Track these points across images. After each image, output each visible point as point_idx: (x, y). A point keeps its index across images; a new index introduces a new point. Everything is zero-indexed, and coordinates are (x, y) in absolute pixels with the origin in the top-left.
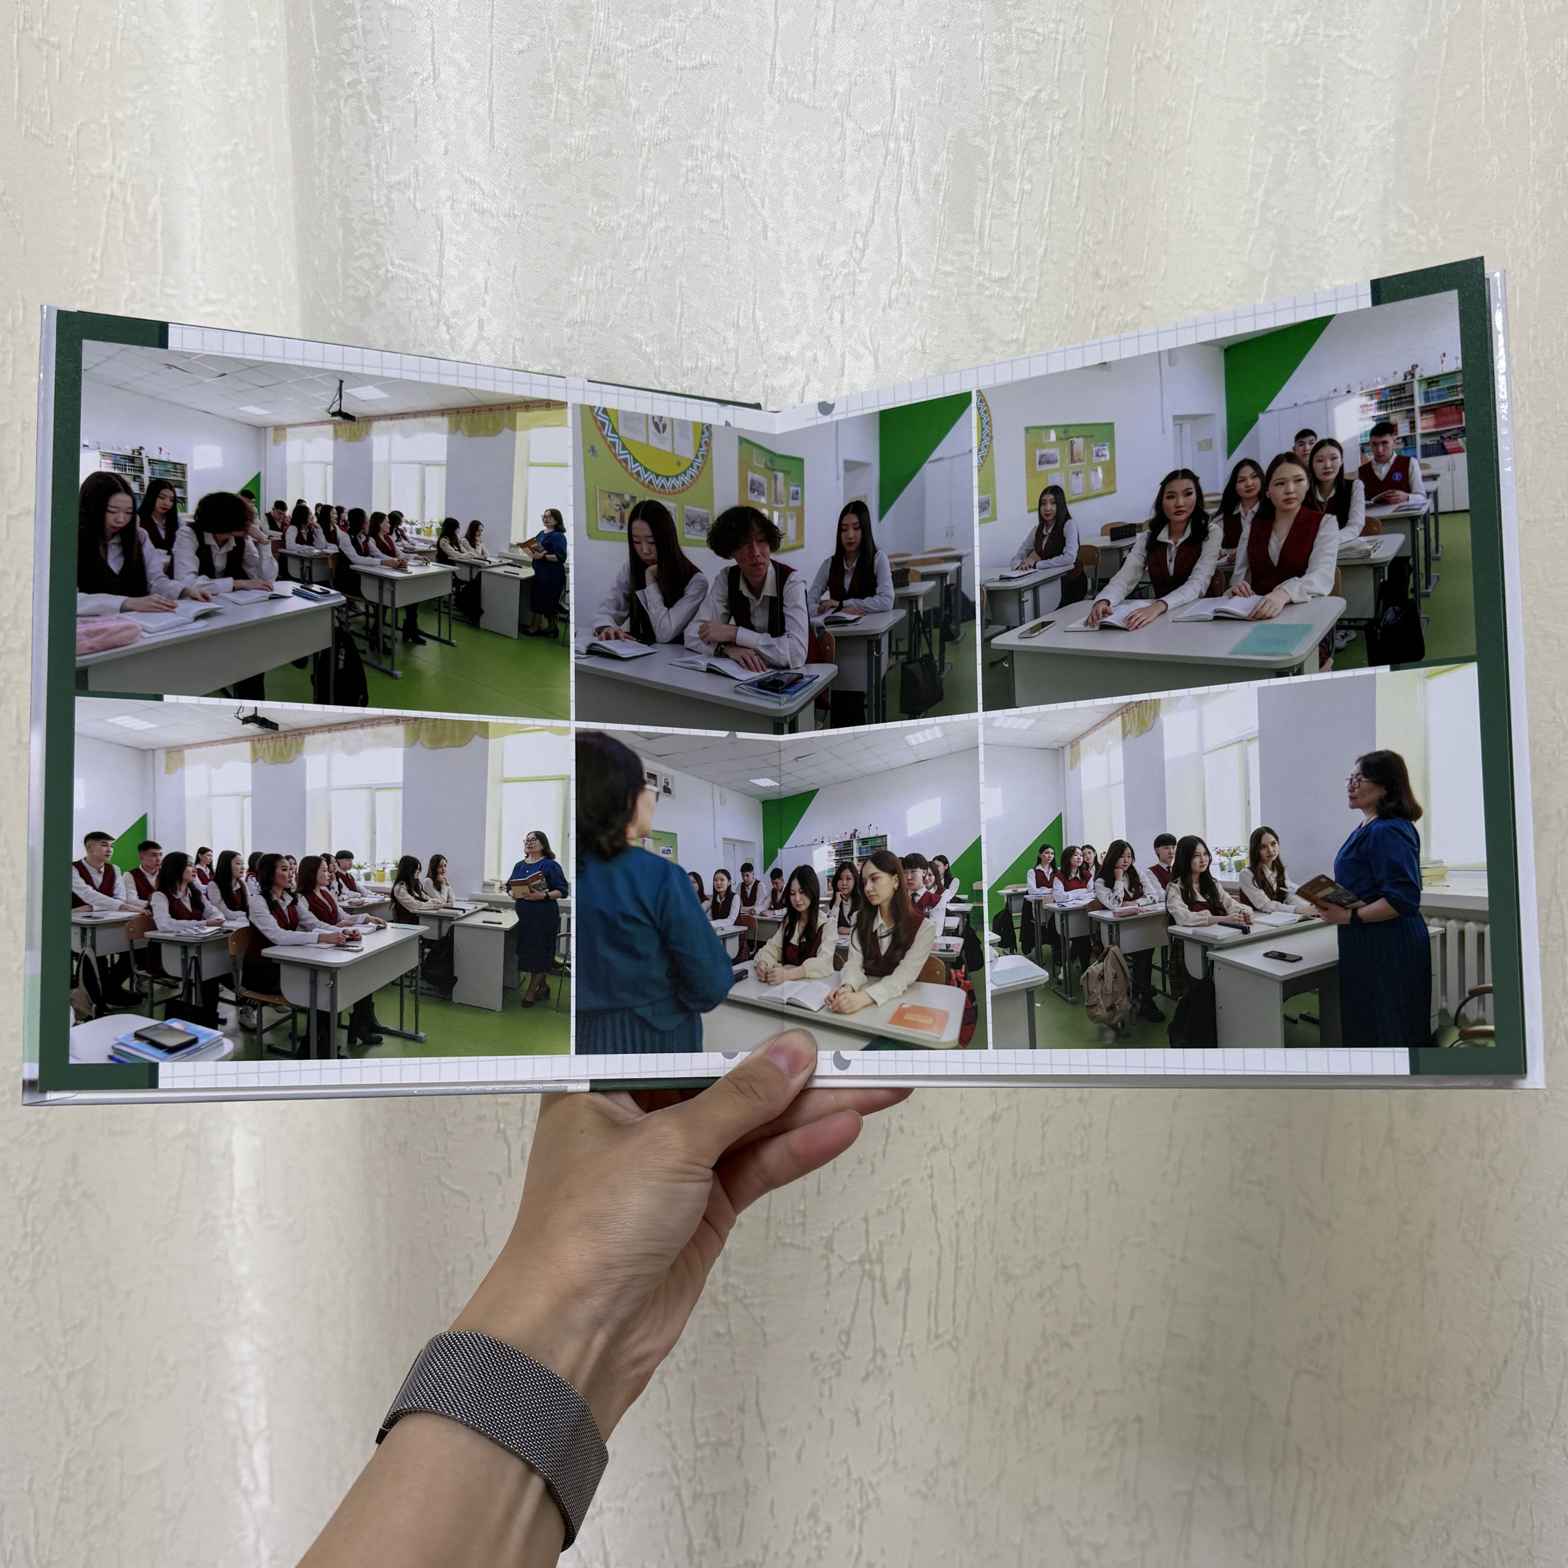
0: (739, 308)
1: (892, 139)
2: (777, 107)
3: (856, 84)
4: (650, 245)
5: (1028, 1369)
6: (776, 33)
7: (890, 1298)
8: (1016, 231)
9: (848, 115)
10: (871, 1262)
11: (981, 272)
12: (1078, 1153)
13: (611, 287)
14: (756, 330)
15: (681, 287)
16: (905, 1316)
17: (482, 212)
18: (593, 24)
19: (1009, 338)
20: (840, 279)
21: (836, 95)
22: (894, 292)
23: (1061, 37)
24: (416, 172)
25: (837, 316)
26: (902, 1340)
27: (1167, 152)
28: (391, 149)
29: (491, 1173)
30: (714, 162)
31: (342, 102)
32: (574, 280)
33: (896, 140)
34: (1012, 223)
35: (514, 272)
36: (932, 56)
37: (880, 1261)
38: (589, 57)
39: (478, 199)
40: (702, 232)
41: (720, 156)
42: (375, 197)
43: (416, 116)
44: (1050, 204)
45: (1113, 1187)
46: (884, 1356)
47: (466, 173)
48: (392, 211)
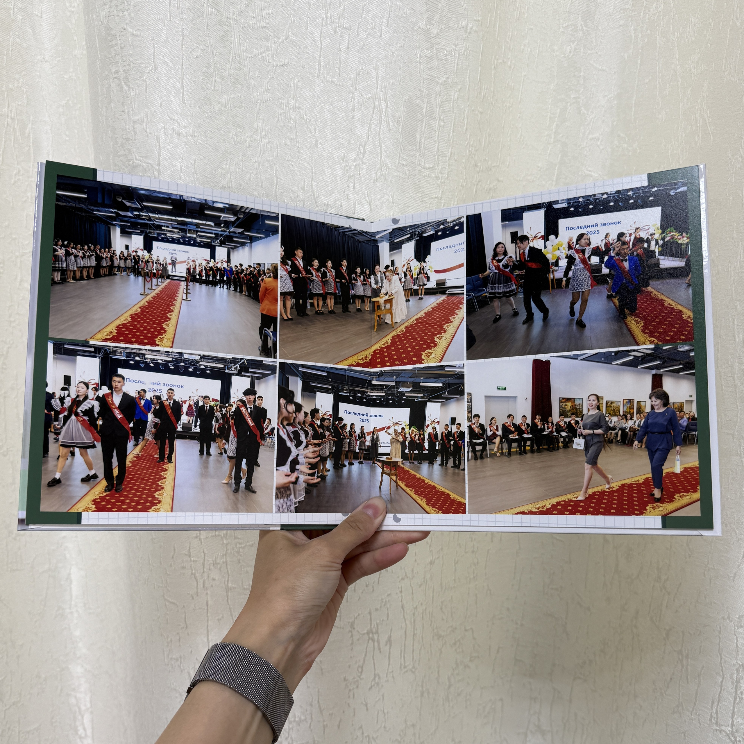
0: (305, 181)
1: (377, 100)
2: (322, 85)
3: (359, 74)
4: (261, 150)
5: (449, 679)
6: (321, 49)
7: (382, 650)
8: (436, 145)
9: (356, 89)
10: (372, 633)
11: (420, 165)
12: (472, 577)
13: (242, 170)
14: (313, 191)
15: (276, 170)
16: (389, 658)
17: (179, 134)
18: (232, 44)
19: (434, 196)
20: (353, 167)
21: (350, 79)
22: (379, 174)
23: (457, 52)
24: (147, 115)
25: (351, 185)
26: (388, 670)
27: (509, 107)
28: (135, 104)
29: (189, 594)
30: (292, 110)
31: (111, 81)
32: (224, 167)
33: (379, 101)
34: (435, 141)
35: (195, 163)
36: (396, 61)
37: (377, 632)
38: (230, 60)
39: (177, 128)
40: (286, 145)
41: (294, 108)
42: (127, 127)
43: (146, 88)
44: (453, 132)
45: (489, 592)
46: (379, 678)
47: (171, 116)
48: (135, 134)
